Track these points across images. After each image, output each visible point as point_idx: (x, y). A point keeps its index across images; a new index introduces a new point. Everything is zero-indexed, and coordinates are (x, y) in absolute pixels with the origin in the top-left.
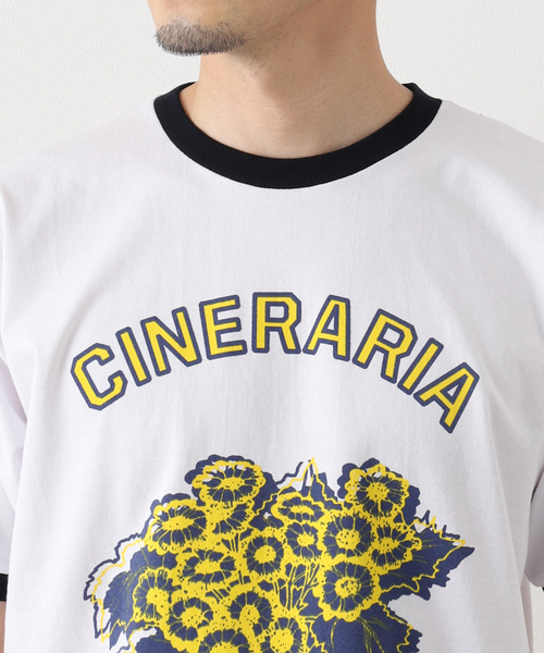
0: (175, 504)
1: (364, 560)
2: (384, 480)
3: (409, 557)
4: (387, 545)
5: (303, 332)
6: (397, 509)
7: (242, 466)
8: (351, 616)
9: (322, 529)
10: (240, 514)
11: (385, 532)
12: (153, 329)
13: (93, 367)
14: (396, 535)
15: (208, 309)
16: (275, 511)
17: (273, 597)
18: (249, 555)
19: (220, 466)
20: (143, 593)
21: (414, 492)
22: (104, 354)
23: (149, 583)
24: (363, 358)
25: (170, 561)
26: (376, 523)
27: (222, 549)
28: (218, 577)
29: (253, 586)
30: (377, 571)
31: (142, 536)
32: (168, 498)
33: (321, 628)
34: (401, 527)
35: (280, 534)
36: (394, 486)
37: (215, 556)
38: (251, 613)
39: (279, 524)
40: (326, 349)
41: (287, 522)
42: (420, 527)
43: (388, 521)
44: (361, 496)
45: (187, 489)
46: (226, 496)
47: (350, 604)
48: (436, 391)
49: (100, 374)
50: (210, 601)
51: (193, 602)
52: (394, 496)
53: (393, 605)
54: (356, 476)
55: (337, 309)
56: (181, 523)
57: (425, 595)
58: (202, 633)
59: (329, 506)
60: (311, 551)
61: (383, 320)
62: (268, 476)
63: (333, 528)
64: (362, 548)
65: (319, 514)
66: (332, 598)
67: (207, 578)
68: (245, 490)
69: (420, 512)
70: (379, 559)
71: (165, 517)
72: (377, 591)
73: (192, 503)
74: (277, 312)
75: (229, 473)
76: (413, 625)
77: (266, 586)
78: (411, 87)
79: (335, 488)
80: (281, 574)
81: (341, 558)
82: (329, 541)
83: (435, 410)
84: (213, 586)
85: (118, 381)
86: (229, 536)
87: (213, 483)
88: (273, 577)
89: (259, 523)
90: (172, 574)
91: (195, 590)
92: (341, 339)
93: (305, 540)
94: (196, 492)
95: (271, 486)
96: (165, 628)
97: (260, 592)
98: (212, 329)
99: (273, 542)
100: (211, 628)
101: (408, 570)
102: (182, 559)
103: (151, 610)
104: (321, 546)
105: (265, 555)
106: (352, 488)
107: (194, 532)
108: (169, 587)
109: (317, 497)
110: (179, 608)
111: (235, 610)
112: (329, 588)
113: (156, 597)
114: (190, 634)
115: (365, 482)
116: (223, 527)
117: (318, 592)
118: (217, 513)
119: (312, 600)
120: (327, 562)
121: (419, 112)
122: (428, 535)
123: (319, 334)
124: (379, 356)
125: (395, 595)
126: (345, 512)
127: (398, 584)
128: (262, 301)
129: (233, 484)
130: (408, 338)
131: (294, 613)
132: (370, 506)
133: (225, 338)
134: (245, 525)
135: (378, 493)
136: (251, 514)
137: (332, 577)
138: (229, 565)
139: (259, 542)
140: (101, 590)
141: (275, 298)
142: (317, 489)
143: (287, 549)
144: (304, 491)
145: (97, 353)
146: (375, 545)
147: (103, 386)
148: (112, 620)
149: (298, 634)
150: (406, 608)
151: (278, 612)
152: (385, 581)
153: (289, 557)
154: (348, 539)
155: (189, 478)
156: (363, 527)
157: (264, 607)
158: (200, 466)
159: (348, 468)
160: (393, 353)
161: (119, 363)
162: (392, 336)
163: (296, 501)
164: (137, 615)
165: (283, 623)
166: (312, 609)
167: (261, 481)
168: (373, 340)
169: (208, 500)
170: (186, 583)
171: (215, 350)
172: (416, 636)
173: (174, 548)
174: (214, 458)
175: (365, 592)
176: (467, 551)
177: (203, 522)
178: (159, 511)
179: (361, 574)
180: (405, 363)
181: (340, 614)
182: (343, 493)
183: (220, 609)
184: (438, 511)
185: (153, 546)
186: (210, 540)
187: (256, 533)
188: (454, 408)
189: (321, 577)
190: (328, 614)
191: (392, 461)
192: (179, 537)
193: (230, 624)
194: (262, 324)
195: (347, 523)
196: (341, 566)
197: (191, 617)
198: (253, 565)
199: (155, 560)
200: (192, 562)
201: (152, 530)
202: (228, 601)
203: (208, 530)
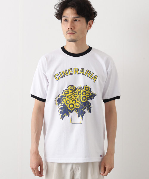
0: (66, 90)
1: (86, 96)
2: (88, 87)
3: (90, 96)
4: (88, 94)
5: (79, 72)
6: (89, 90)
7: (73, 86)
8: (85, 101)
9: (81, 93)
10: (73, 91)
11: (88, 93)
12: (63, 72)
13: (57, 76)
14: (89, 93)
15: (69, 70)
16: (76, 91)
17: (76, 100)
18: (74, 96)
19: (71, 86)
20: (63, 100)
21: (91, 89)
22: (58, 75)
23: (63, 99)
24: (85, 75)
25: (66, 96)
26: (87, 92)
27: (71, 95)
28: (71, 98)
29: (74, 99)
30: (87, 97)
31: (62, 94)
32: (65, 90)
33: (82, 103)
34: (89, 92)
35: (77, 93)
36: (89, 88)
37: (70, 96)
38: (74, 102)
39: (77, 92)
40: (81, 74)
41: (78, 92)
42: (91, 92)
43: (88, 92)
44: (85, 89)
45: (67, 89)
46: (71, 89)
47: (84, 100)
48: (93, 78)
49: (57, 77)
50: (70, 100)
51: (68, 101)
52: (89, 89)
53: (88, 100)
54: (85, 87)
55: (83, 69)
56: (67, 92)
57: (92, 100)
58: (69, 104)
59: (82, 90)
60: (80, 95)
61: (87, 71)
62: (76, 87)
63: (83, 92)
64: (86, 94)
65: (81, 91)
66: (83, 100)
67: (70, 98)
68: (73, 89)
69: (91, 91)
70: (87, 96)
71: (65, 92)
72: (87, 99)
73: (68, 90)
74: (76, 70)
75: (72, 87)
76: (90, 103)
77: (76, 99)
78: (89, 46)
79: (83, 88)
80: (77, 97)
81: (84, 95)
82: (82, 94)
83: (93, 80)
84: (70, 99)
85: (59, 77)
86: (72, 94)
87: (70, 88)
88: (76, 98)
89: (75, 92)
90: (66, 98)
91: (68, 99)
92: (83, 73)
93: (80, 94)
94: (68, 89)
95: (76, 88)
96: (65, 103)
97: (75, 100)
98: (69, 72)
99: (76, 94)
100: (70, 103)
101: (90, 97)
102: (67, 96)
103: (64, 101)
104: (81, 94)
105: (76, 95)
106: (85, 88)
107: (68, 93)
108: (66, 99)
109: (81, 89)
110: (67, 101)
111: (73, 101)
112: (82, 99)
113: (64, 100)
114: (68, 104)
115: (86, 88)
116: (71, 93)
117: (81, 99)
118: (70, 91)
119: (80, 100)
120: (82, 96)
121: (90, 49)
122: (92, 93)
123: (81, 72)
124: (87, 74)
125: (89, 99)
126: (84, 91)
127: (89, 98)
128: (75, 69)
129: (72, 88)
130: (90, 72)
131: (79, 101)
132: (86, 90)
133: (71, 73)
134: (73, 92)
135: (87, 89)
136: (74, 91)
137: (83, 97)
138: (72, 97)
139: (75, 94)
140: (56, 100)
141: (76, 68)
142: (81, 88)
143: (78, 95)
144: (80, 89)
145: (57, 75)
146: (87, 94)
147: (58, 78)
148: (58, 103)
149: (79, 104)
150: (90, 101)
151: (77, 101)
152: (88, 98)
153: (78, 96)
154: (84, 93)
155: (67, 87)
156: (86, 92)
157: (76, 101)
158: (69, 86)
159: (84, 86)
160: (89, 74)
161: (59, 76)
162: (88, 72)
163: (79, 90)
164: (62, 102)
165: (78, 103)
166: (81, 101)
167: (75, 88)
168: (86, 73)
169: (70, 90)
170: (67, 99)
171: (70, 74)
172: (91, 104)
173: (66, 95)
174: (70, 85)
175: (86, 99)
176: (96, 95)
177: (69, 92)
178: (64, 91)
179: (85, 97)
180: (90, 75)
181: (83, 101)
182: (84, 89)
183: (71, 101)
184: (93, 91)
185: (64, 95)
186: (70, 94)
187: (75, 93)
188: (95, 80)
189: (81, 98)
190: (82, 101)
191: (88, 85)
192: (66, 94)
193: (72, 103)
194: (75, 71)
195: (84, 92)
196: (84, 96)
197: (68, 102)
198: (74, 97)
199: (64, 96)
200: (68, 96)
201: (63, 93)
202: (72, 100)
203: (70, 93)
